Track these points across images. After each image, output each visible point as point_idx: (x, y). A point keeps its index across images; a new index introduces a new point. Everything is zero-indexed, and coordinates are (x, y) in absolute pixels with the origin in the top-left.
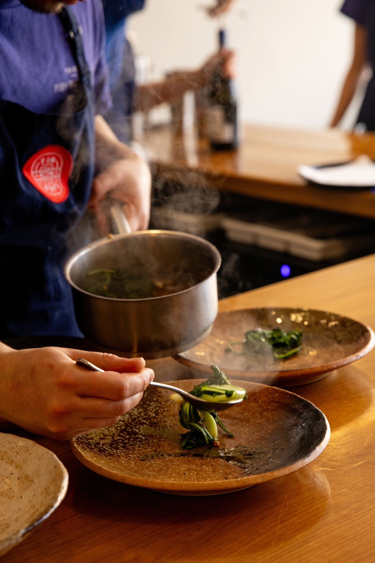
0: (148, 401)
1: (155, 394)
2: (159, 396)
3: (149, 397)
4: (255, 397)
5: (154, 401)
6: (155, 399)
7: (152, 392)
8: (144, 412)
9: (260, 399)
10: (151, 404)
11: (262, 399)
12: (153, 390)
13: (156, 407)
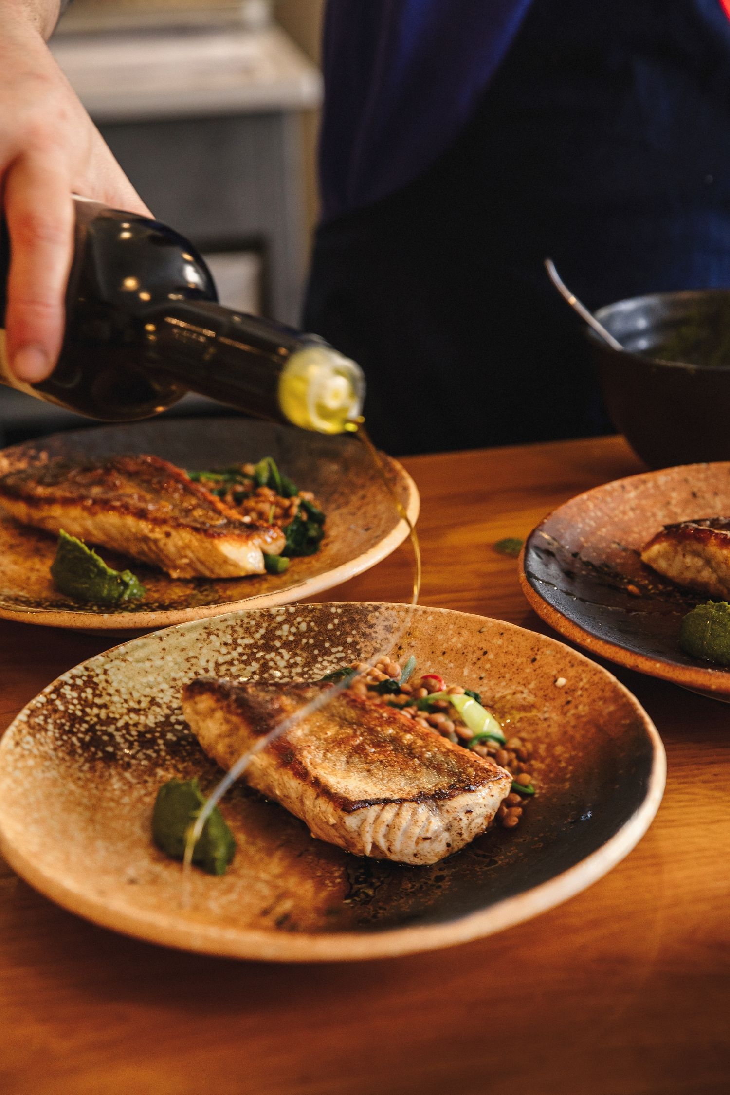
0: (331, 640)
1: (357, 628)
2: (365, 635)
3: (338, 633)
4: (570, 698)
5: (344, 644)
6: (350, 640)
7: (352, 621)
8: (303, 667)
9: (576, 707)
10: (334, 650)
11: (581, 707)
12: (357, 617)
13: (342, 661)
